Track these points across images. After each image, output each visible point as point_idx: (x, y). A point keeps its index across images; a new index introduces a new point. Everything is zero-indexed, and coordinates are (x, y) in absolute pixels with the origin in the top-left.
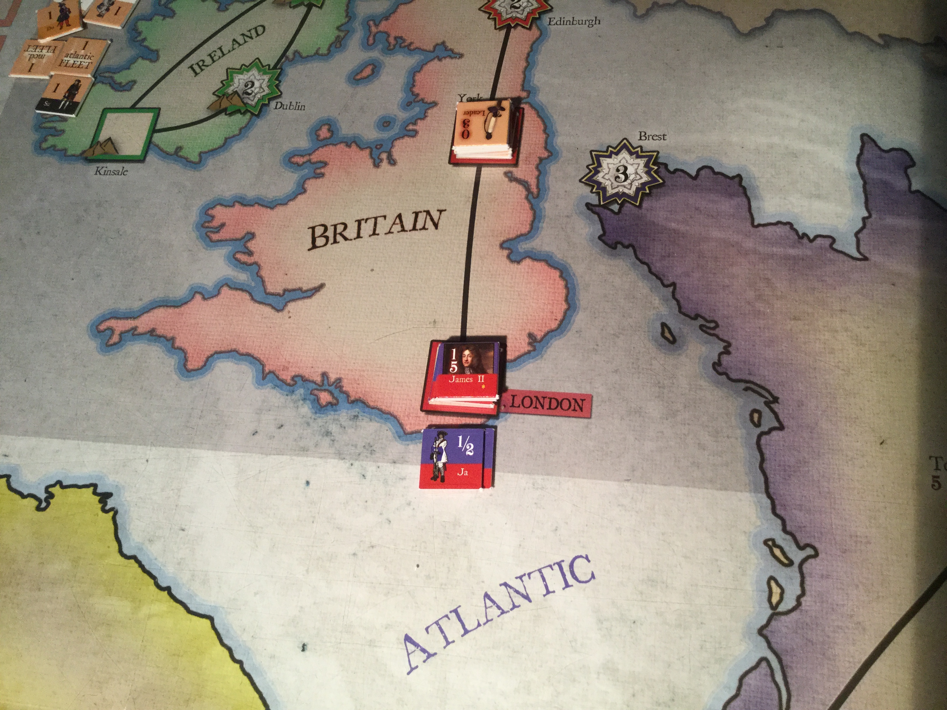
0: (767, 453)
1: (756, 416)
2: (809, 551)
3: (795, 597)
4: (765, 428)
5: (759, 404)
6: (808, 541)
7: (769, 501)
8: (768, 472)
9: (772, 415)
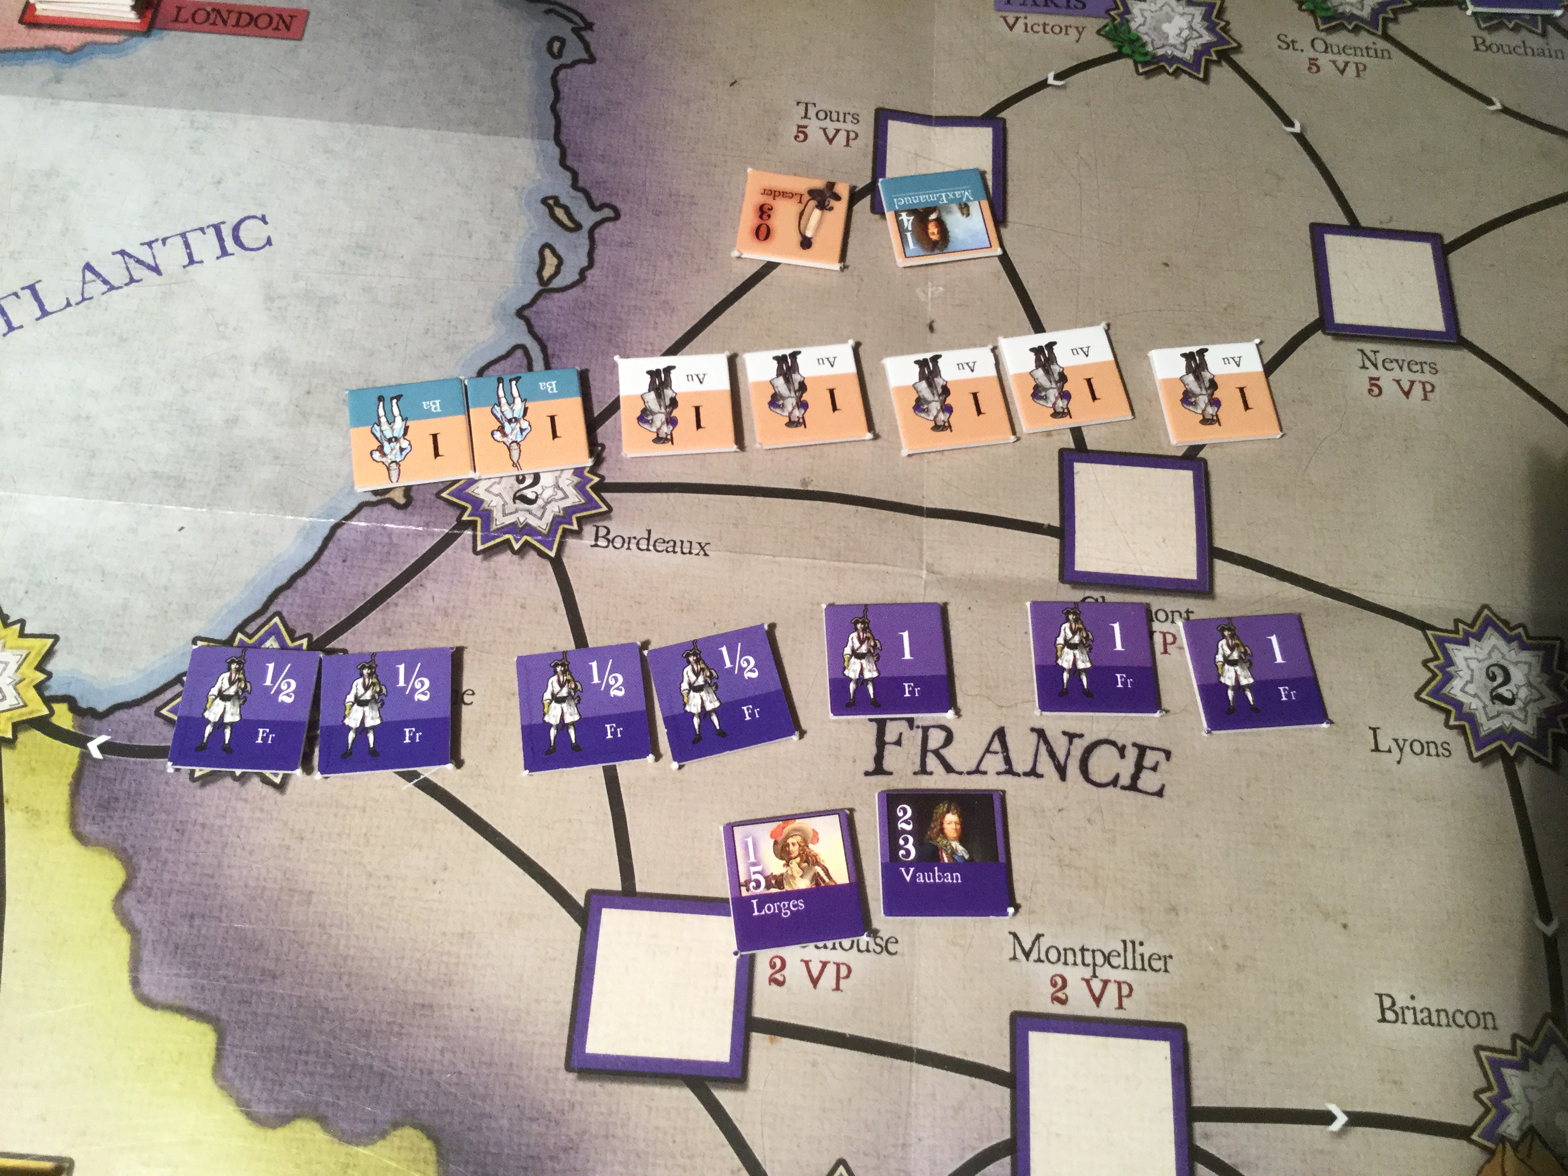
0: (565, 90)
1: (556, 45)
2: (608, 213)
3: (578, 270)
4: (566, 59)
5: (564, 29)
6: (607, 200)
7: (557, 150)
8: (562, 114)
9: (580, 45)
